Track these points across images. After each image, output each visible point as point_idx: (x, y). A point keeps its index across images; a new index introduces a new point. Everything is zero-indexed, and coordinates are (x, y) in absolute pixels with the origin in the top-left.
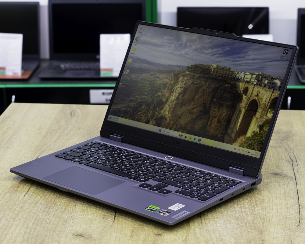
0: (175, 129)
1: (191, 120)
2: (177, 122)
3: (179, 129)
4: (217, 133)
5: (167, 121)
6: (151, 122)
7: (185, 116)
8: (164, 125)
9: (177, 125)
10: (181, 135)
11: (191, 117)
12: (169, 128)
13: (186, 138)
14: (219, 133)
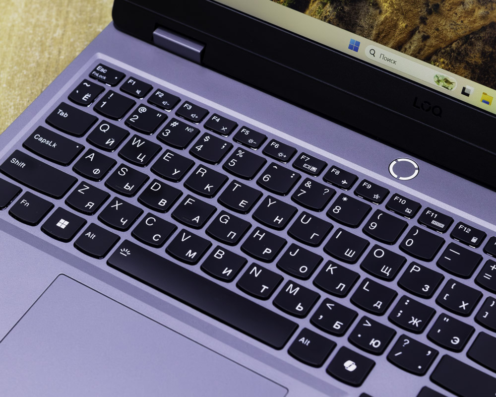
0: (420, 50)
1: (483, 28)
2: (425, 24)
3: (436, 52)
5: (380, 12)
6: (313, 6)
7: (460, 9)
8: (372, 27)
9: (425, 38)
10: (447, 81)
11: (483, 17)
12: (392, 43)
13: (468, 95)
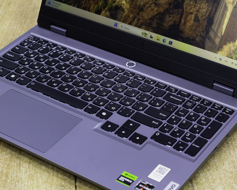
0: (137, 24)
1: (157, 15)
2: (139, 15)
3: (142, 24)
4: (195, 35)
5: (124, 12)
6: (103, 12)
7: (149, 9)
8: (122, 18)
9: (139, 20)
10: (145, 34)
11: (157, 11)
12: (128, 23)
13: (152, 38)
14: (197, 35)
